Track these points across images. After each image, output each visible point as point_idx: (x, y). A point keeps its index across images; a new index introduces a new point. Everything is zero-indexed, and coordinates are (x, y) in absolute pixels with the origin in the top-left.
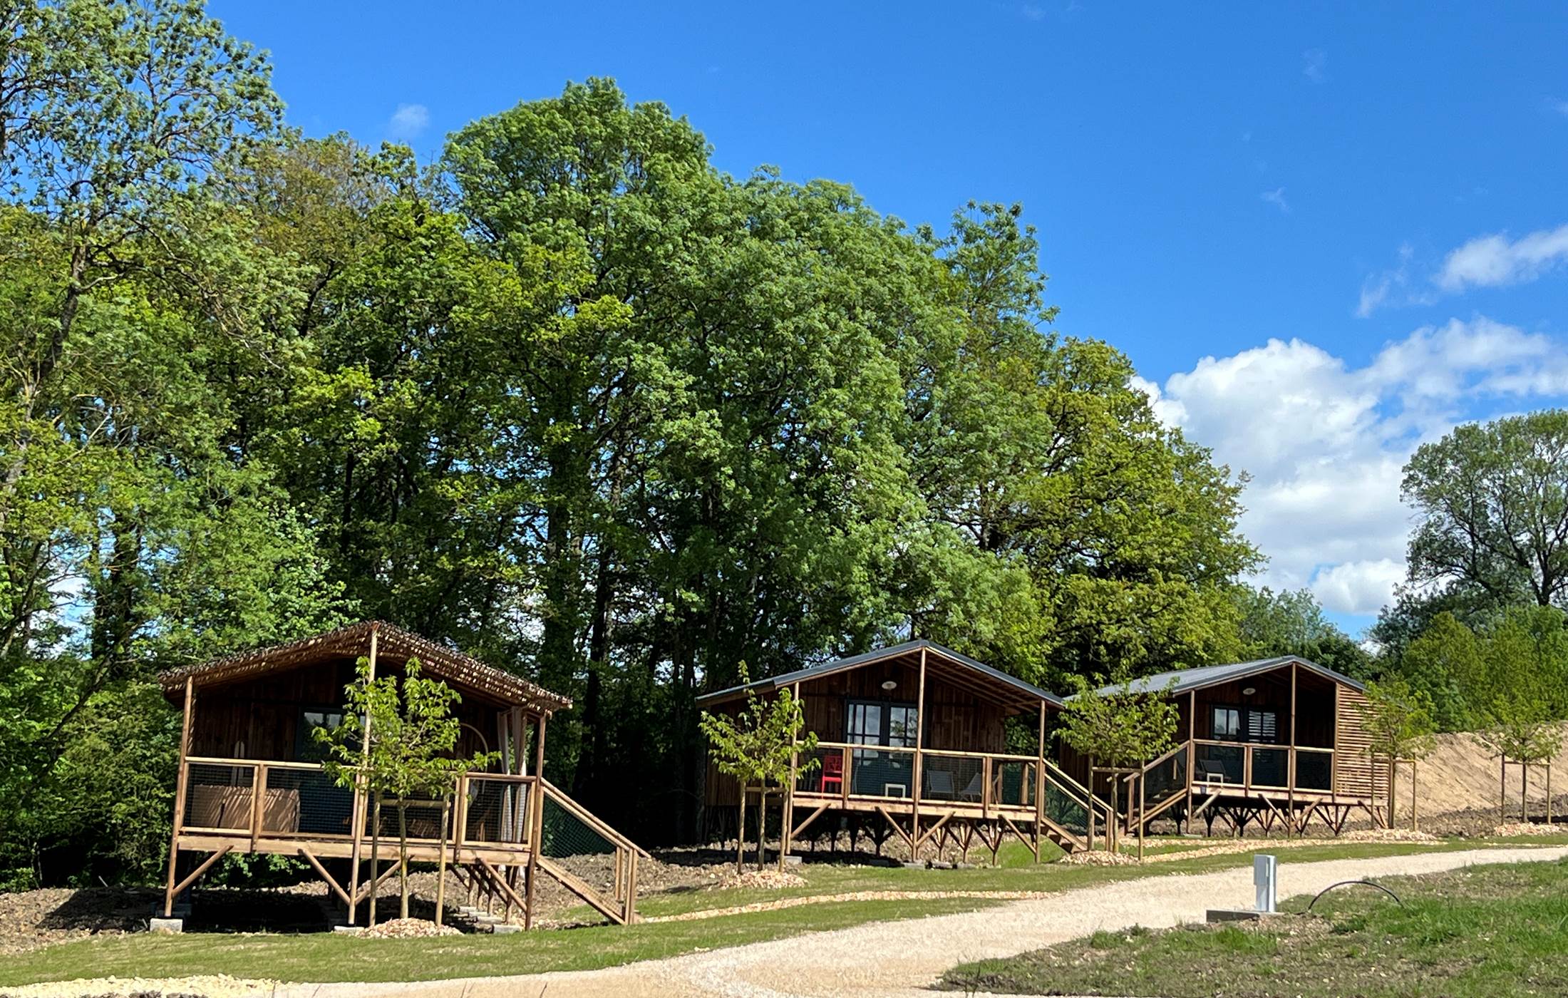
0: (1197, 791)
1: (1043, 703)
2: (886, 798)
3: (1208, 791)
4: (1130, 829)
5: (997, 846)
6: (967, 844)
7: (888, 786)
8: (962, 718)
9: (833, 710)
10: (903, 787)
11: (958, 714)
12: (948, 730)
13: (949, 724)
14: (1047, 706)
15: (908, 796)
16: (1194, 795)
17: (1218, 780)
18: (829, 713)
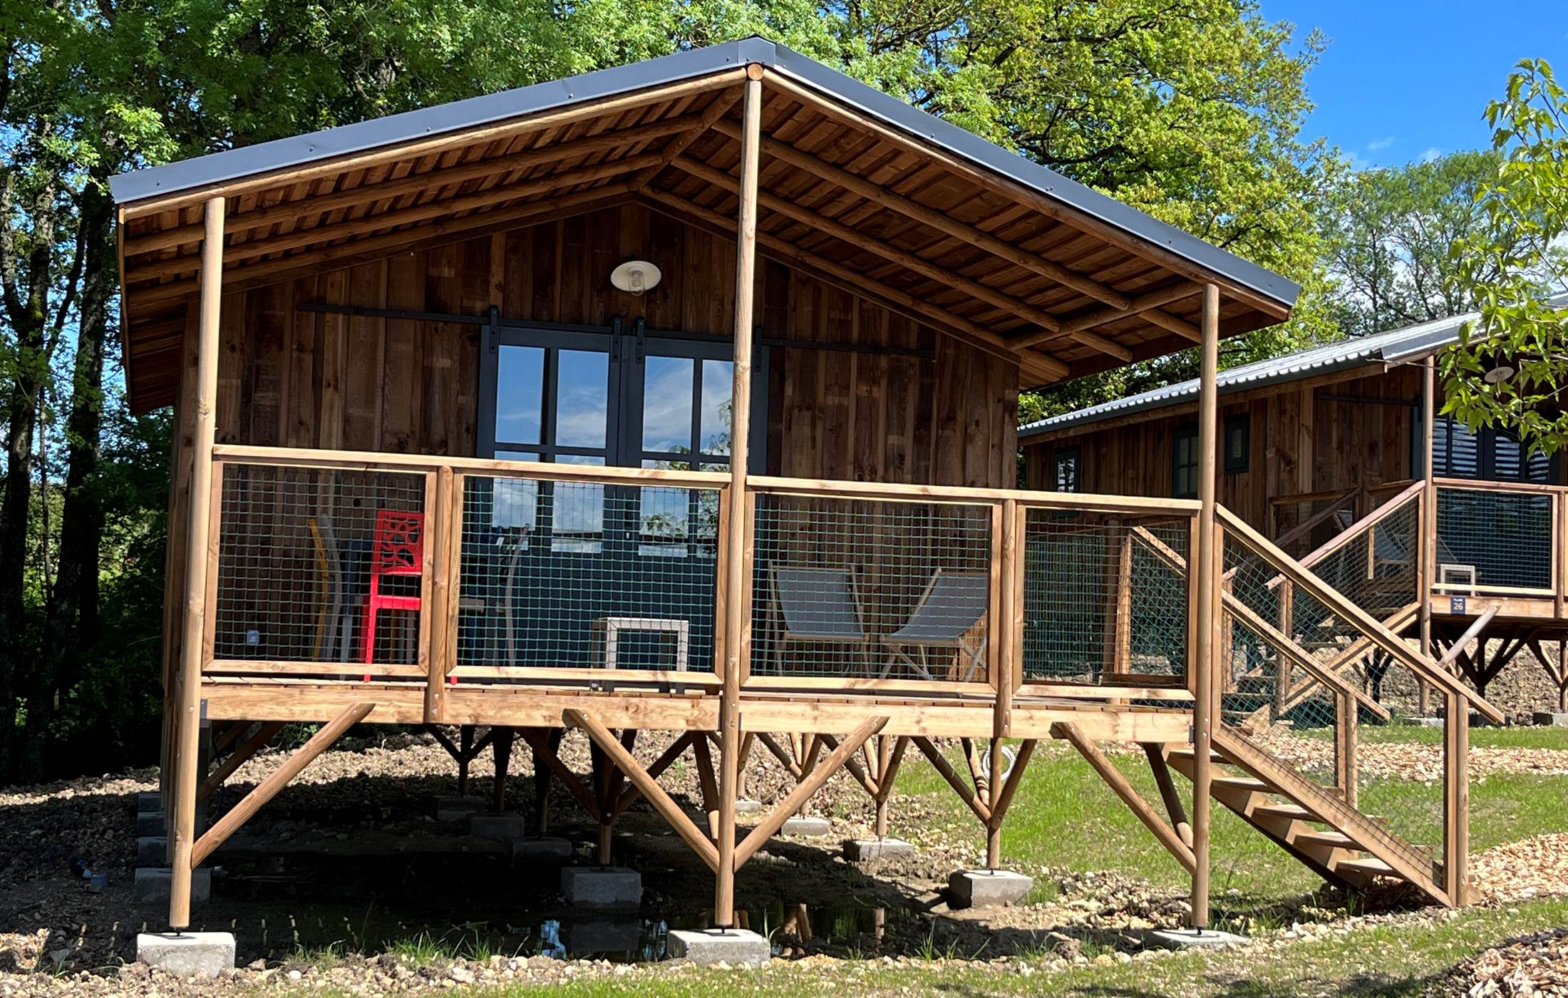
0: (1442, 607)
1: (1214, 294)
2: (611, 673)
3: (1470, 607)
4: (1283, 710)
5: (999, 808)
6: (885, 782)
7: (615, 624)
8: (880, 392)
9: (442, 362)
10: (681, 627)
11: (869, 375)
12: (838, 430)
13: (841, 410)
14: (1224, 301)
15: (701, 660)
16: (1436, 619)
17: (1464, 579)
18: (427, 374)
